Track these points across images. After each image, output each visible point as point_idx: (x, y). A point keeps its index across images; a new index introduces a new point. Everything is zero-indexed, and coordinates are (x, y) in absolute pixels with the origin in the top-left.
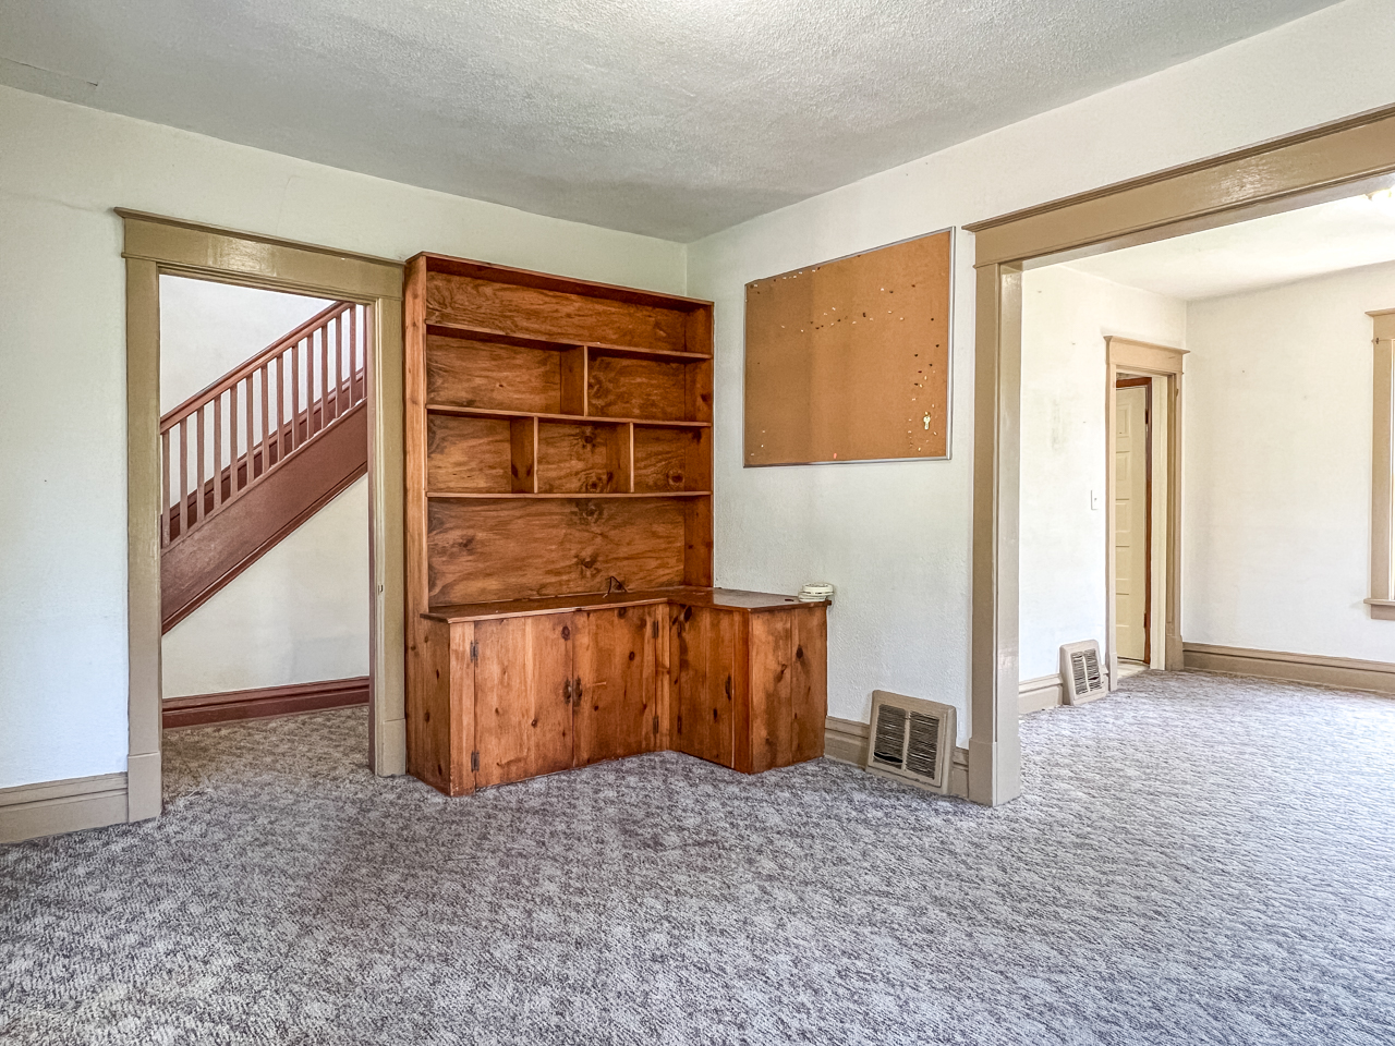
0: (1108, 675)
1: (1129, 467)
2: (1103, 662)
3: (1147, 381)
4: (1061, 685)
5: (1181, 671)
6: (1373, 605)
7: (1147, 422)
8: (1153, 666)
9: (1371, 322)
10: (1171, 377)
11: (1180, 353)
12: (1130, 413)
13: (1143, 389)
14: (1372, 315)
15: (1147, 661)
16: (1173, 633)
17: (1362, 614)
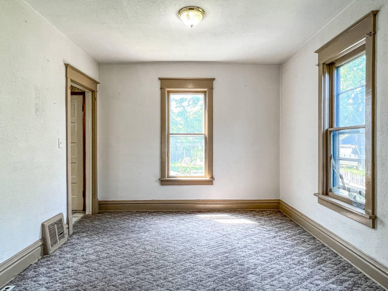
0: (68, 228)
1: (76, 130)
2: (65, 222)
3: (83, 94)
4: (43, 244)
5: (98, 213)
6: (161, 181)
7: (83, 111)
8: (87, 213)
9: (159, 81)
10: (94, 92)
11: (96, 83)
12: (76, 106)
13: (81, 97)
14: (160, 79)
15: (84, 210)
16: (95, 198)
17: (158, 184)
